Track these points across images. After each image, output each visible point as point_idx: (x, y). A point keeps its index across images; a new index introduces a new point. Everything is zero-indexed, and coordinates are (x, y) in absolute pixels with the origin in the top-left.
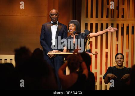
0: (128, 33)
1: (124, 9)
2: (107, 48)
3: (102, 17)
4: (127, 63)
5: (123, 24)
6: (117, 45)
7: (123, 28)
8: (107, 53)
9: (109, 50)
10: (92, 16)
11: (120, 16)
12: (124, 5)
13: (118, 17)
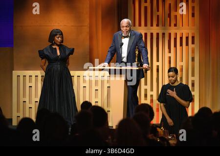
0: (181, 45)
1: (176, 16)
2: (158, 61)
3: (152, 25)
4: (181, 78)
5: (176, 34)
6: (170, 57)
7: (175, 39)
8: (158, 66)
9: (160, 64)
10: (140, 25)
11: (172, 24)
12: (176, 11)
13: (170, 26)
